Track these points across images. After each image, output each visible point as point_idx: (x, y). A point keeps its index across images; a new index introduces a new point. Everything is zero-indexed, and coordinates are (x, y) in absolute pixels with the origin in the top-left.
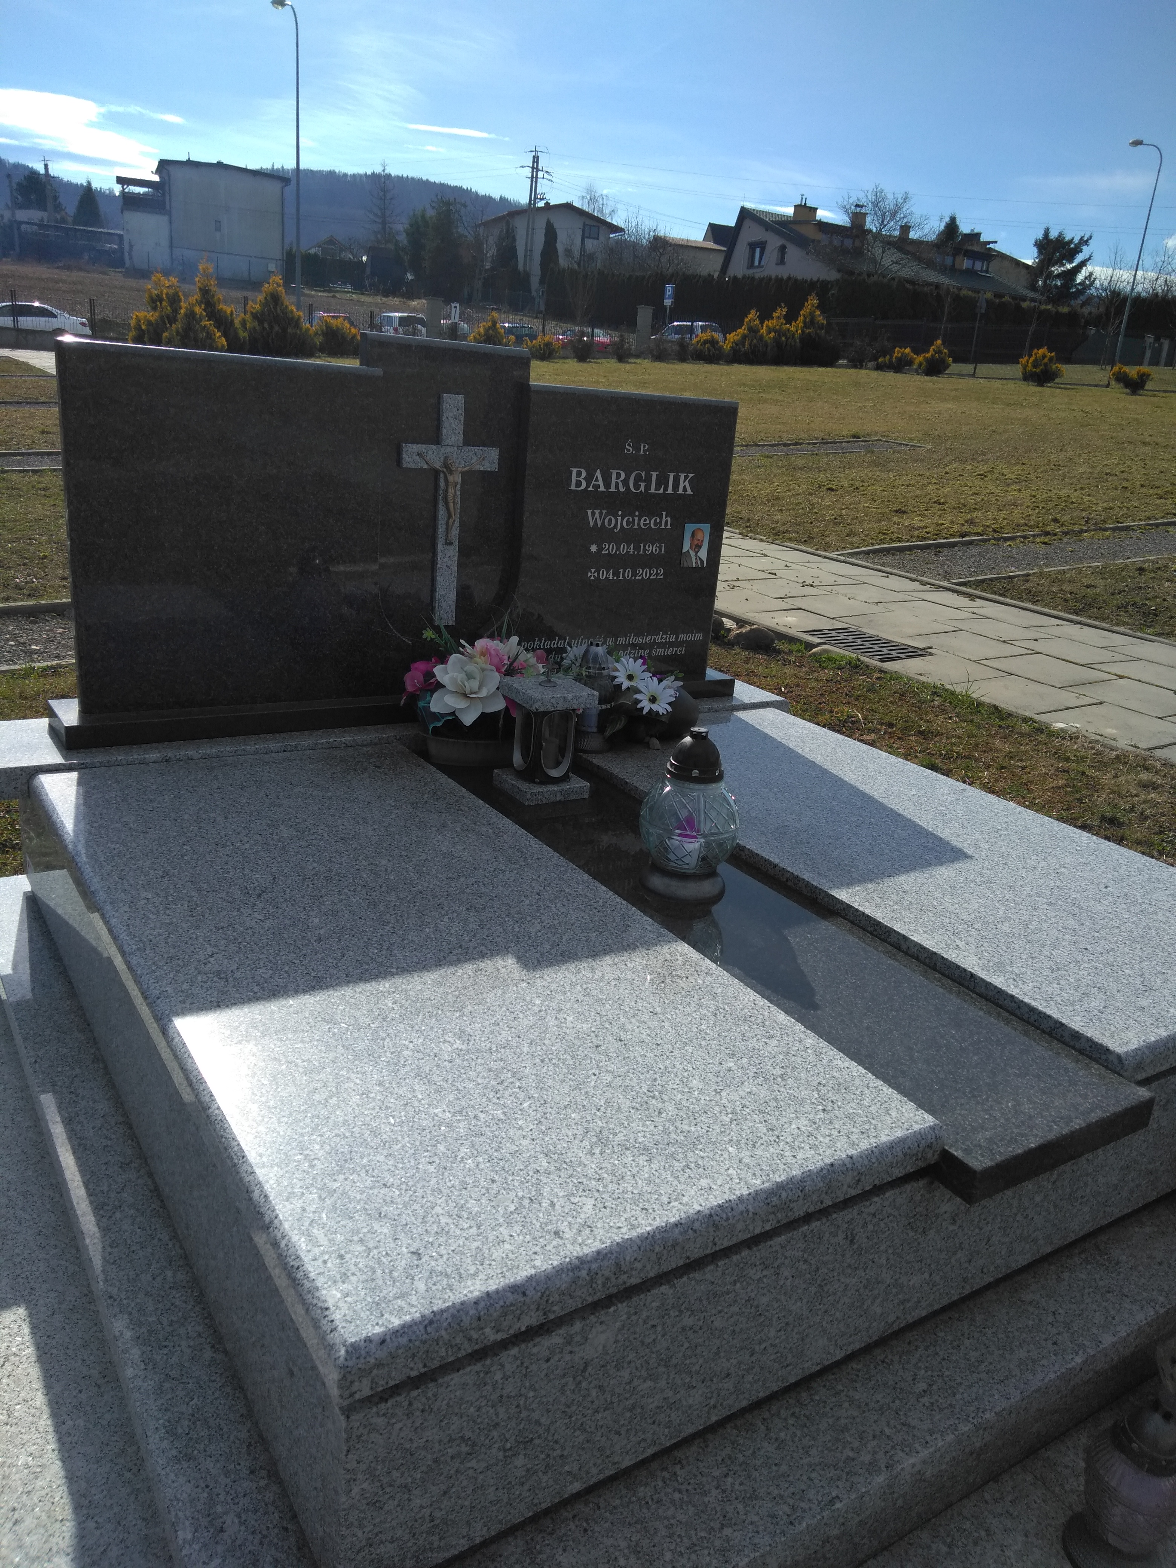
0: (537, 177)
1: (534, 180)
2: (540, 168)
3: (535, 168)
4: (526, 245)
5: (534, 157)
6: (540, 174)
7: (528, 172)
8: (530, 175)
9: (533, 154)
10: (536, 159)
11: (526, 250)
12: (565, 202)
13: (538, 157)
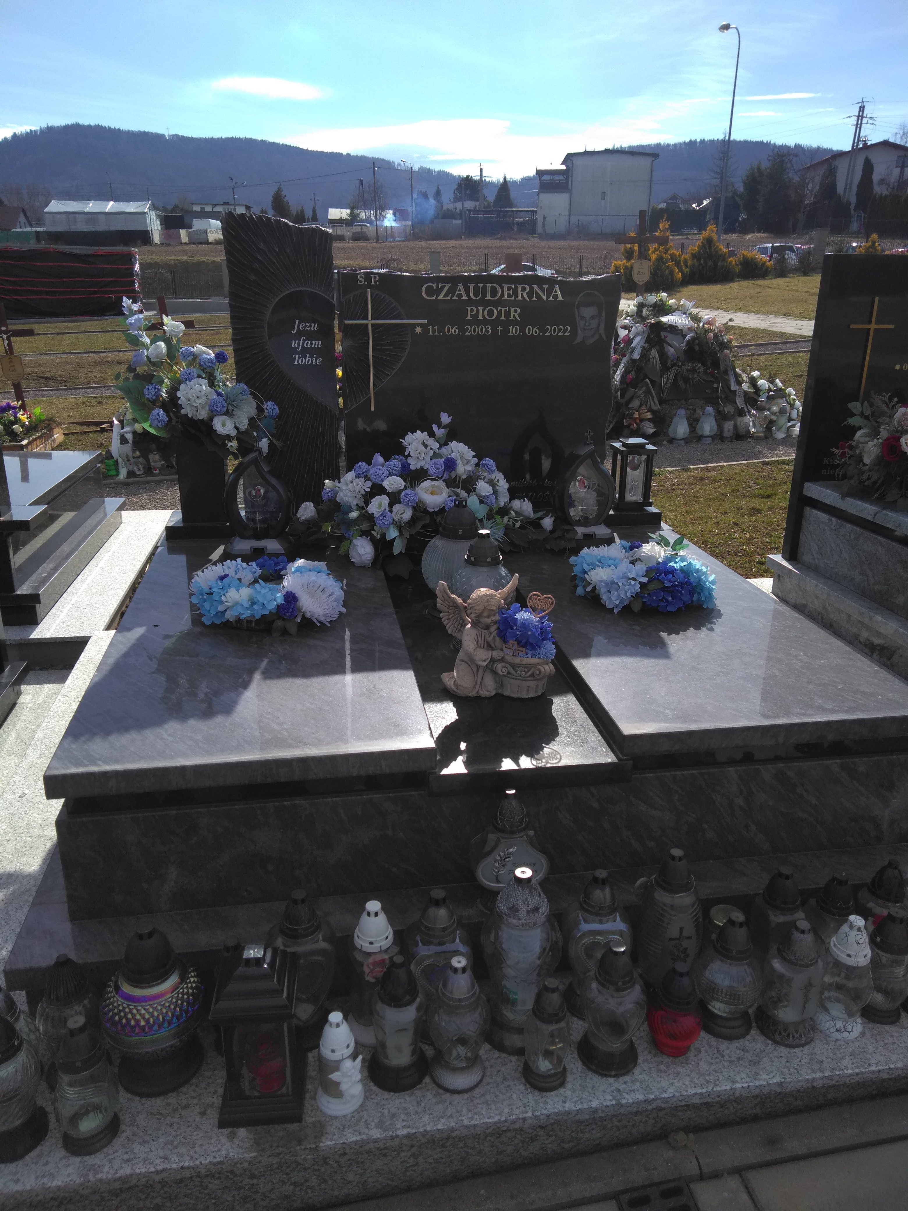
0: (861, 124)
1: (858, 127)
2: (865, 115)
3: (861, 116)
4: (847, 180)
5: (860, 107)
6: (865, 121)
7: (854, 120)
8: (855, 123)
9: (860, 105)
10: (862, 109)
11: (846, 185)
12: (882, 140)
13: (864, 107)
